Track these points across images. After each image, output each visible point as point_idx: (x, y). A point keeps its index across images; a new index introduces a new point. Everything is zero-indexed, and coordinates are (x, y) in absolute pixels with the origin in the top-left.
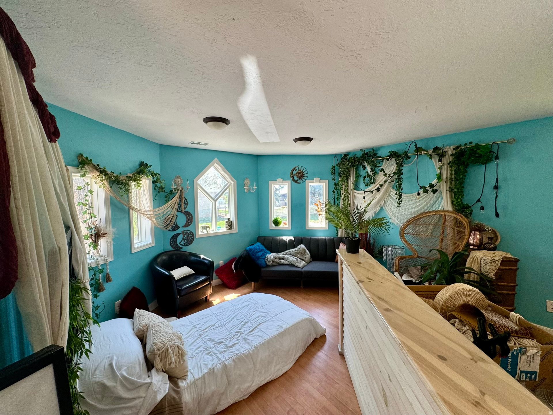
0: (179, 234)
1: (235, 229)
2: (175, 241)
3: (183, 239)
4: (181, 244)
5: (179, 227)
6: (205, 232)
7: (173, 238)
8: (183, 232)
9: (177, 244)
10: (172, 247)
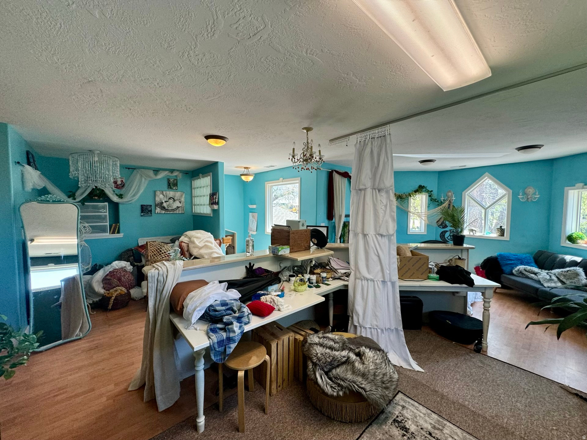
0: (447, 231)
1: (506, 237)
2: (444, 236)
3: (450, 235)
4: (448, 238)
5: (448, 227)
6: (472, 233)
7: (442, 233)
8: (450, 230)
9: (445, 238)
10: (441, 239)
